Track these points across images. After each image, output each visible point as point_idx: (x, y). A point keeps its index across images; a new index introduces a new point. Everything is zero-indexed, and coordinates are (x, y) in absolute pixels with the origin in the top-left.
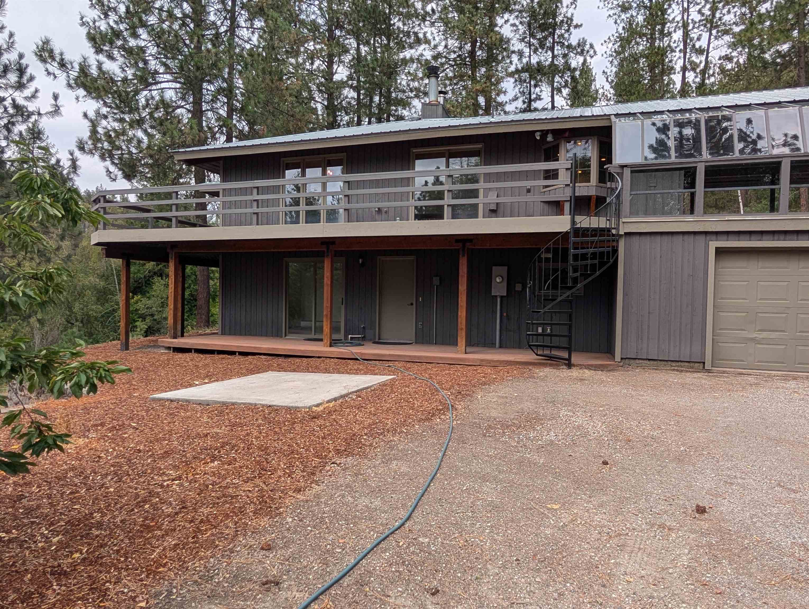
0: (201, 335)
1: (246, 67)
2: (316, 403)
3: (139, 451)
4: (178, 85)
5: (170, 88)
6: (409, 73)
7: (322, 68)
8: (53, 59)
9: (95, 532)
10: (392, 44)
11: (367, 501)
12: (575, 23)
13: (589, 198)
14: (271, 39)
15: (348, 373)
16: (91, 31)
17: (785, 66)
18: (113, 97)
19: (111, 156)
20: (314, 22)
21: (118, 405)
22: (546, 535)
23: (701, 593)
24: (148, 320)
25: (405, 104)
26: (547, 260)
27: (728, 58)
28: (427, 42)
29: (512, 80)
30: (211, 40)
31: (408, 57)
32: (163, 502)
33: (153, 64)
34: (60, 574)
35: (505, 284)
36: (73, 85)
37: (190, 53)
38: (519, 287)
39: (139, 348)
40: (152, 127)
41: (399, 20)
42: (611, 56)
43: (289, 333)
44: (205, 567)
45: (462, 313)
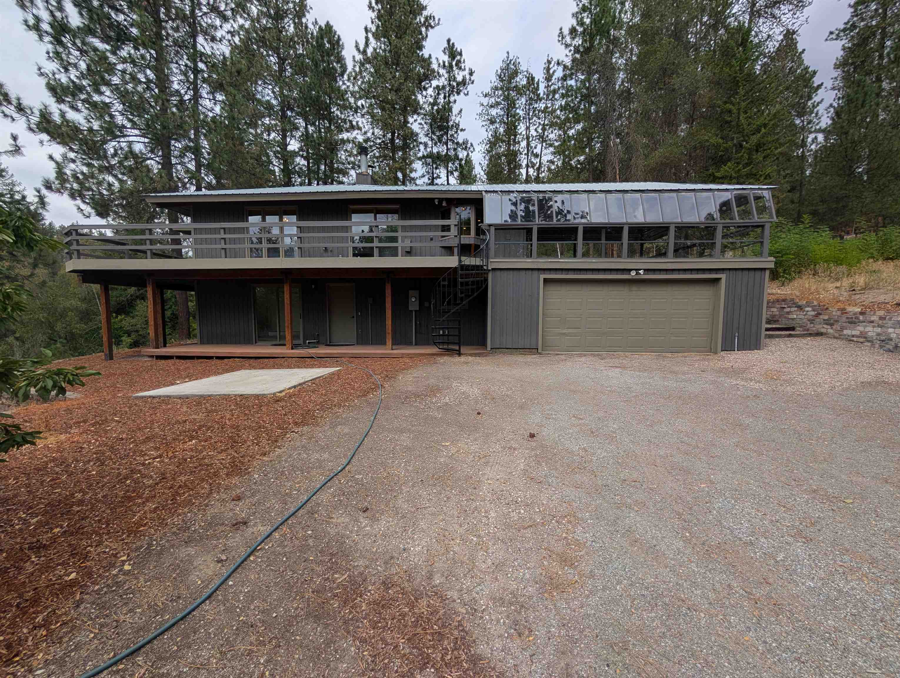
0: (182, 345)
1: (210, 131)
2: (279, 390)
3: (122, 439)
4: (147, 140)
5: (139, 142)
6: (346, 150)
7: (277, 139)
8: (10, 103)
9: (76, 508)
10: (333, 127)
11: (318, 456)
12: (461, 127)
13: (470, 245)
14: (231, 111)
15: (305, 368)
16: (51, 82)
17: (582, 170)
18: (81, 145)
19: (82, 197)
20: (268, 102)
21: (101, 404)
22: (441, 462)
23: (530, 484)
24: (133, 336)
25: (345, 173)
26: (444, 286)
27: (552, 162)
28: (359, 129)
29: (421, 163)
30: (176, 105)
31: (345, 138)
32: (144, 476)
33: (120, 120)
34: (39, 548)
35: (418, 302)
36: (35, 129)
37: (156, 114)
38: (426, 304)
39: (123, 358)
40: (123, 174)
41: (338, 109)
42: (484, 153)
43: (259, 340)
44: (183, 521)
45: (389, 322)
